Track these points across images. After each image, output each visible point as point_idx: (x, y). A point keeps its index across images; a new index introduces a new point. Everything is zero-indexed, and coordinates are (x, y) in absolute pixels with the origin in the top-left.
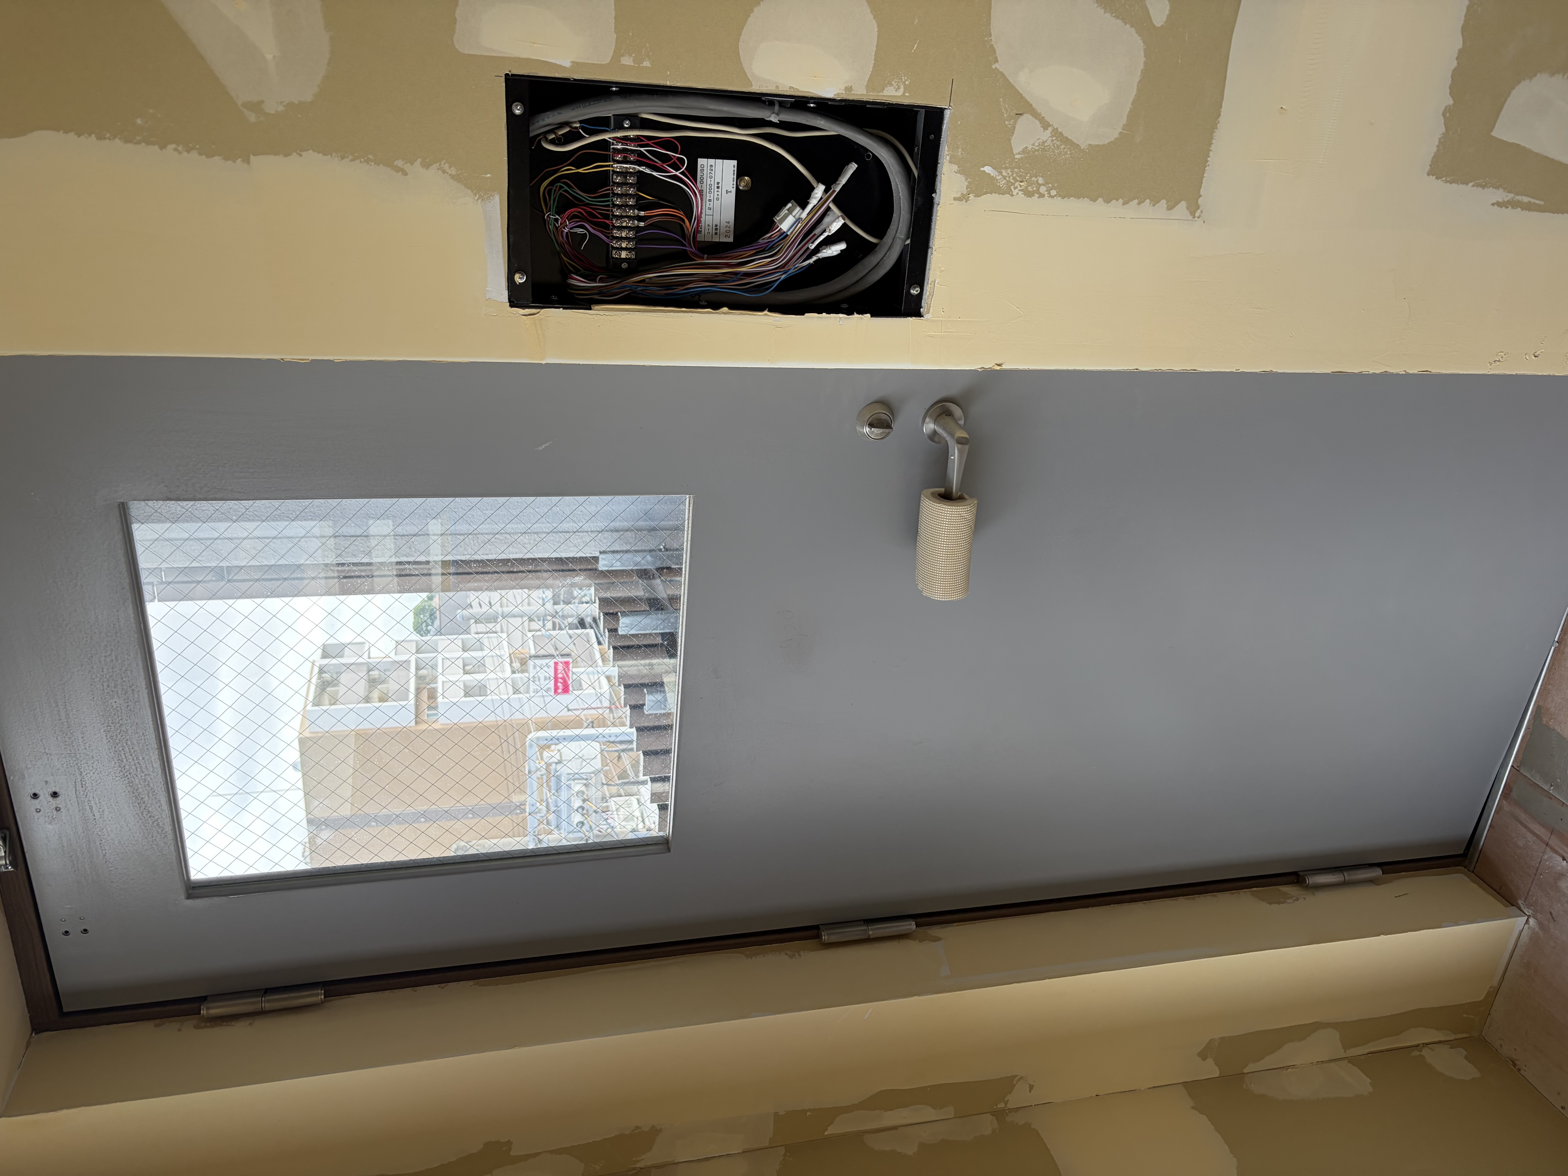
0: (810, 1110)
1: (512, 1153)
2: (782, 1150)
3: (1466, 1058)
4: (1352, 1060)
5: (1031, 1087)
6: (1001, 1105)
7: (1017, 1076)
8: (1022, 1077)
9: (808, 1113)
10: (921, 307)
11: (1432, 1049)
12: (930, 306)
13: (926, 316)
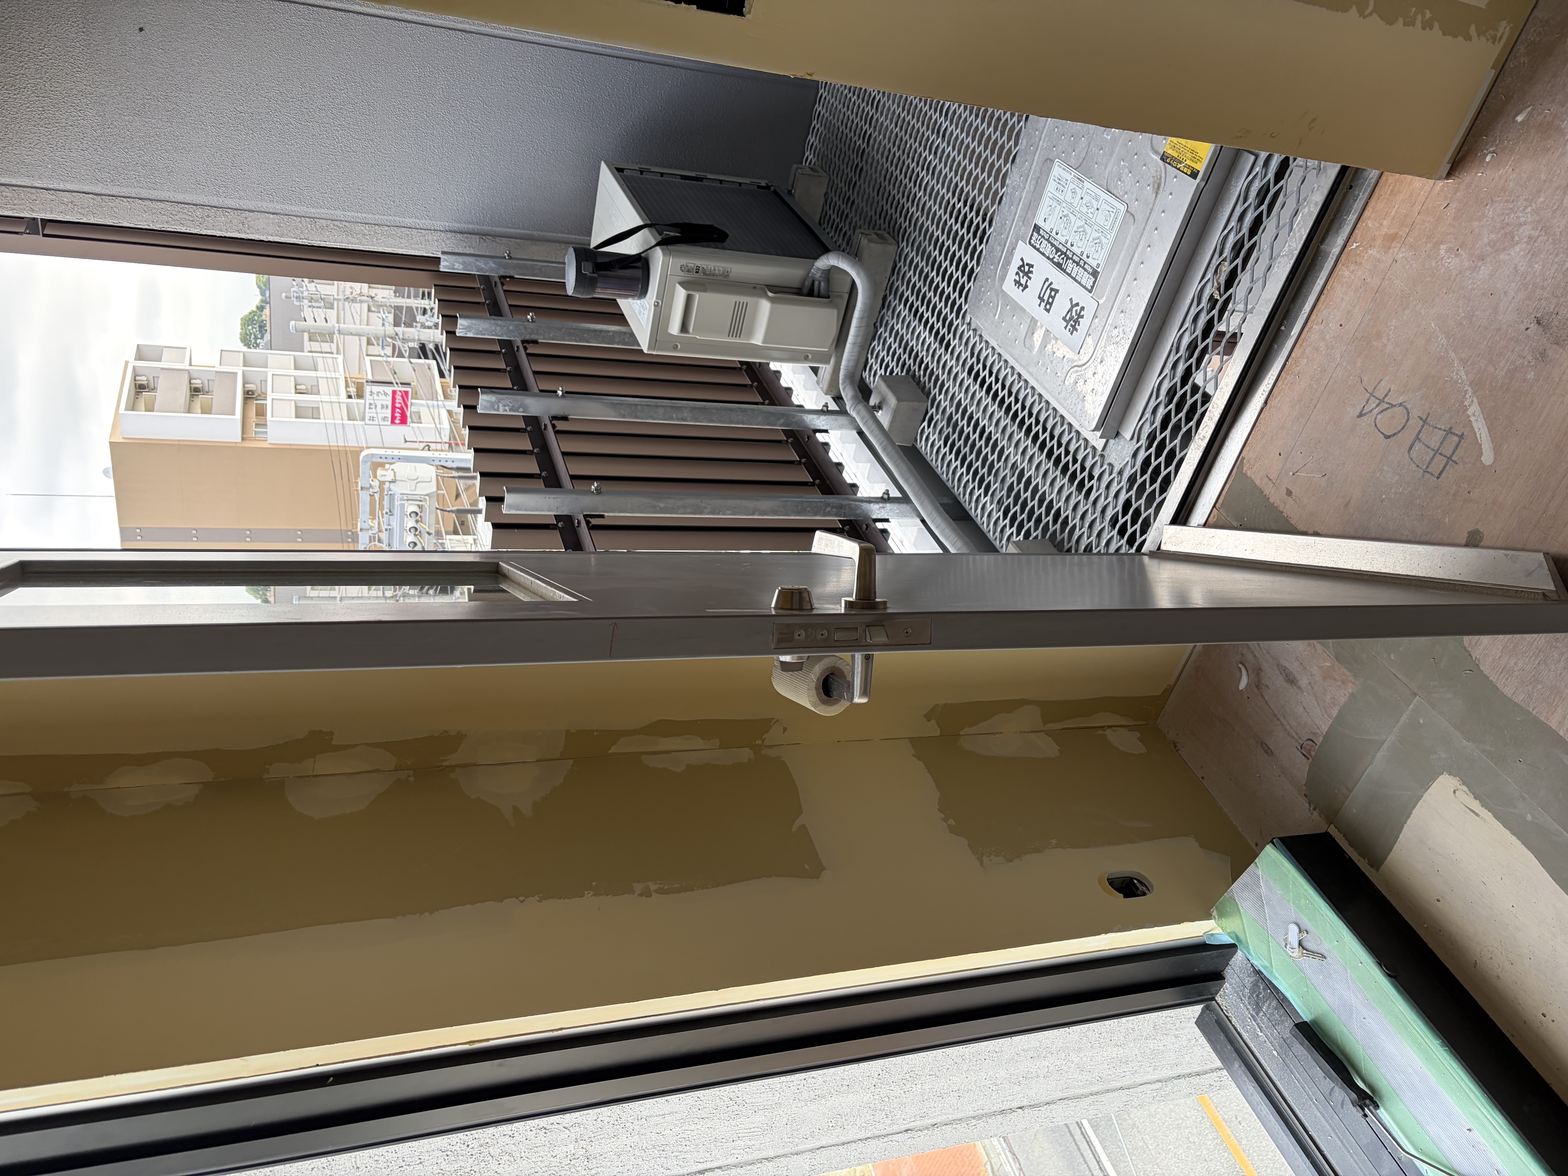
0: (596, 731)
1: (333, 743)
2: (571, 762)
3: (1139, 739)
4: (1048, 733)
5: (785, 729)
6: (759, 742)
7: (774, 719)
8: (778, 720)
9: (595, 733)
10: (744, 7)
11: (1114, 731)
12: (752, 7)
13: (748, 16)
